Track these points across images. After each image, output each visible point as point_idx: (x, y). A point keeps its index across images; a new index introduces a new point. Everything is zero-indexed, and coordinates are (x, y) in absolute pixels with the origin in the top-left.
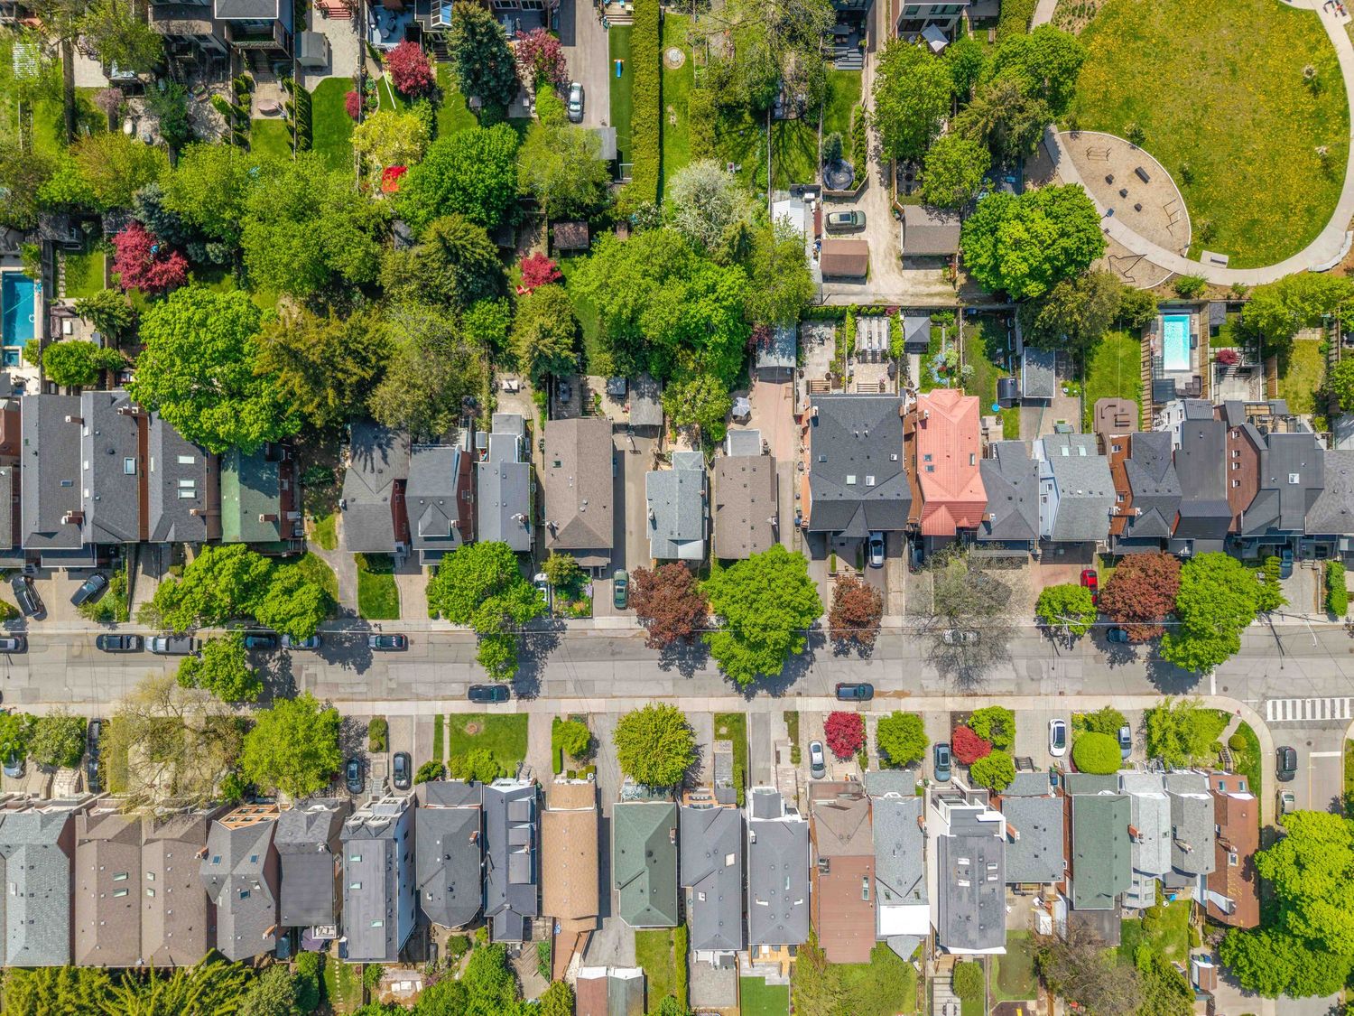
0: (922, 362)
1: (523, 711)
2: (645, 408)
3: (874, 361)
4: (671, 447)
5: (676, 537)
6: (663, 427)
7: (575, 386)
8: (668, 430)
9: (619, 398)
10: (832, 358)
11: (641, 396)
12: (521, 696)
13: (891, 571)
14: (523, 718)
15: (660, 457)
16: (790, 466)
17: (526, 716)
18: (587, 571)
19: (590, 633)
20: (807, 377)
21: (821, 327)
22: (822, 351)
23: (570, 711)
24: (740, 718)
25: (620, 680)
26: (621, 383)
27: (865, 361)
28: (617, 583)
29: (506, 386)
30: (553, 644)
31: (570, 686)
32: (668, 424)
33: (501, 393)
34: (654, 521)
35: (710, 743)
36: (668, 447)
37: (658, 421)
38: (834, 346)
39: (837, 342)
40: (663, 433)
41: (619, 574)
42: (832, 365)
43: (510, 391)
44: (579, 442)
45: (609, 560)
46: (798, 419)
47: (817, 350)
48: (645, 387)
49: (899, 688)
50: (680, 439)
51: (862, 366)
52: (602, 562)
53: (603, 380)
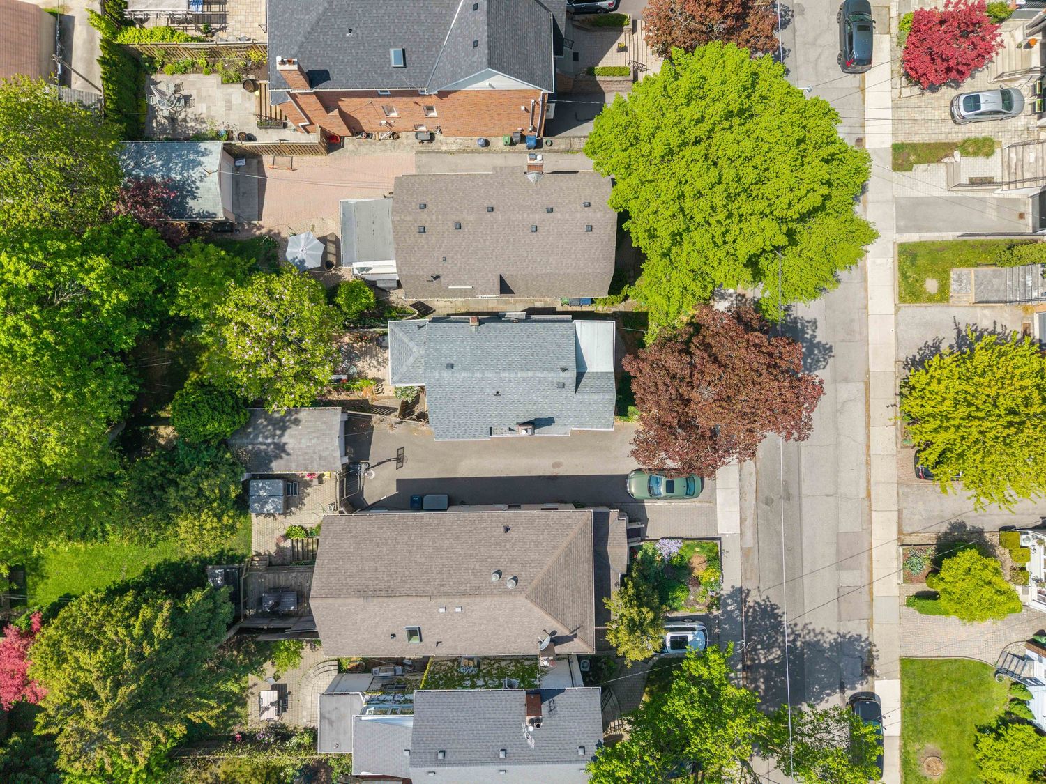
1: (897, 667)
2: (304, 443)
4: (389, 389)
5: (571, 375)
6: (345, 405)
7: (270, 578)
8: (356, 396)
9: (293, 489)
10: (214, 79)
11: (281, 449)
12: (868, 671)
14: (911, 669)
15: (407, 410)
16: (424, 158)
17: (906, 662)
18: (633, 551)
19: (749, 541)
20: (252, 128)
21: (155, 99)
22: (202, 99)
23: (896, 580)
24: (908, 254)
25: (836, 483)
26: (261, 489)
27: (222, 18)
28: (653, 495)
29: (271, 714)
30: (769, 613)
31: (850, 578)
32: (344, 396)
33: (288, 720)
34: (535, 424)
35: (954, 311)
36: (390, 394)
37: (335, 417)
38: (192, 77)
39: (185, 71)
40: (364, 406)
41: (635, 488)
42: (227, 81)
43: (282, 704)
44: (363, 594)
45: (614, 515)
46: (332, 143)
47: (199, 108)
48: (263, 442)
50: (371, 372)
51: (231, 22)
52: (618, 525)
53: (256, 522)
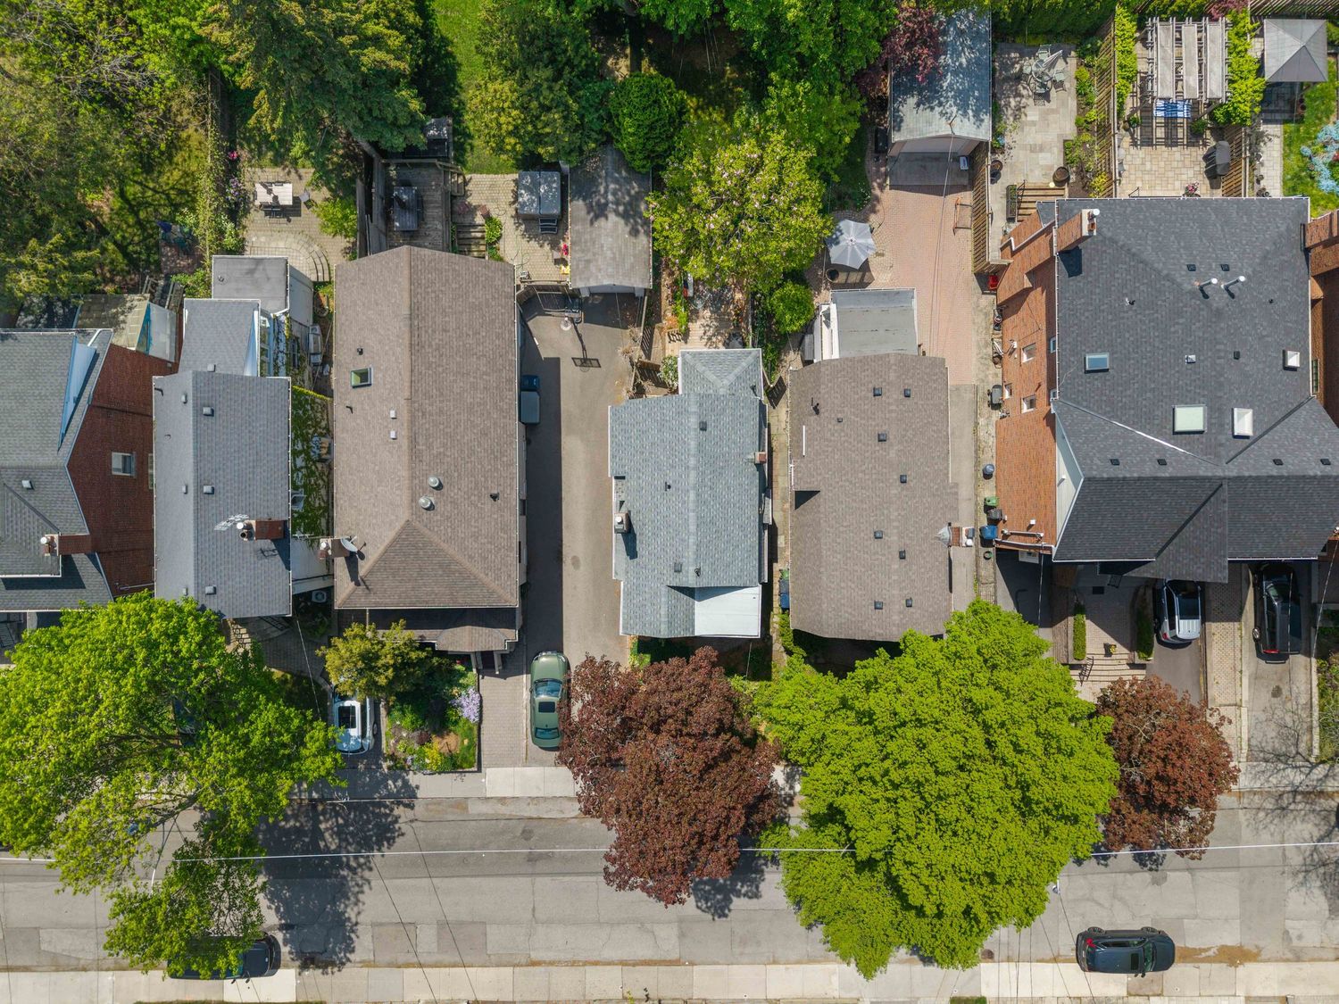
0: (1289, 143)
2: (607, 241)
3: (1171, 141)
4: (675, 349)
5: (691, 581)
6: (654, 293)
7: (435, 196)
8: (666, 307)
9: (547, 227)
10: (1070, 130)
11: (599, 212)
12: (308, 960)
13: (1215, 655)
15: (648, 373)
16: (969, 396)
18: (464, 658)
19: (475, 809)
20: (1007, 179)
21: (1045, 56)
22: (1044, 116)
23: (426, 997)
25: (549, 922)
26: (549, 186)
27: (1148, 142)
28: (536, 686)
29: (263, 197)
30: (385, 834)
31: (427, 938)
32: (665, 292)
33: (256, 218)
34: (629, 534)
36: (669, 349)
37: (639, 281)
38: (1072, 103)
39: (1080, 94)
40: (654, 317)
41: (546, 661)
42: (1068, 147)
43: (275, 210)
44: (414, 314)
45: (512, 635)
46: (989, 279)
47: (1033, 113)
48: (608, 189)
49: (1231, 939)
50: (696, 328)
51: (1142, 152)
52: (499, 639)
53: (507, 180)
